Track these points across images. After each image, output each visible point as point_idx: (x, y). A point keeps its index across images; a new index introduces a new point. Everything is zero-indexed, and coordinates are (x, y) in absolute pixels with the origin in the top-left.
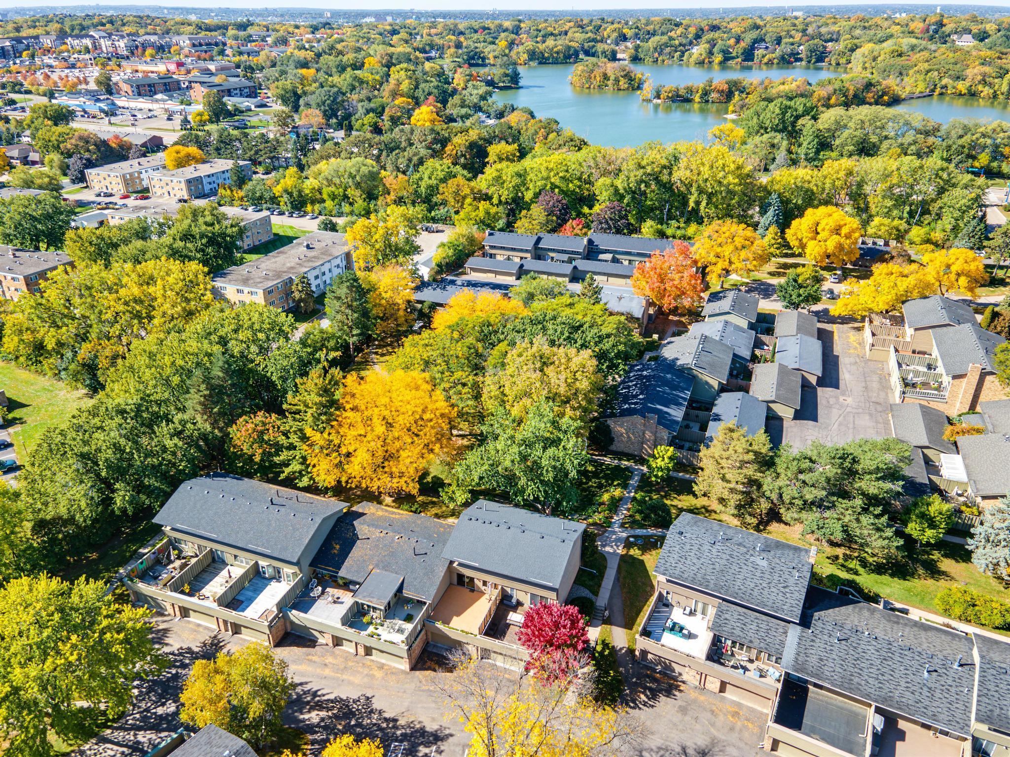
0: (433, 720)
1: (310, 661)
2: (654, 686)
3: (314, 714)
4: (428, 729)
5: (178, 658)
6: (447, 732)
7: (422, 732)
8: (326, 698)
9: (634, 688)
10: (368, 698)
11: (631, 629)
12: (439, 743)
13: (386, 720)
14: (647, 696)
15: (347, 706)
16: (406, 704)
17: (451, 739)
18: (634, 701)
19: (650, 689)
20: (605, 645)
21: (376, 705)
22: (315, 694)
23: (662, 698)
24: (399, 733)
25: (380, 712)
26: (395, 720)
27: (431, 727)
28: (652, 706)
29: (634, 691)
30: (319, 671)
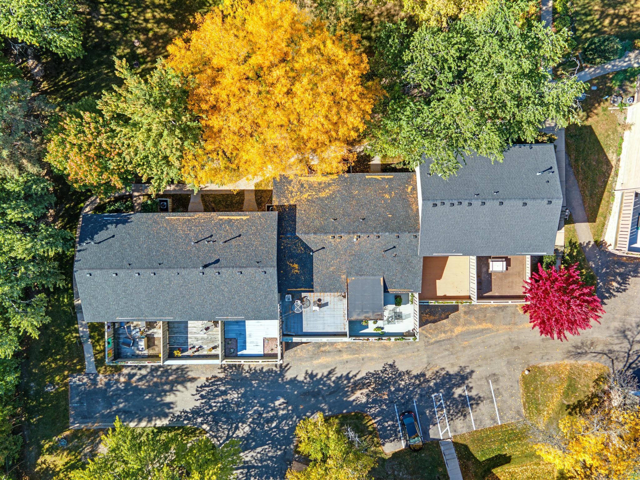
0: (453, 365)
1: (324, 352)
2: (622, 270)
3: (358, 394)
4: (451, 372)
5: (213, 388)
6: (468, 370)
7: (449, 376)
8: (358, 377)
9: (606, 278)
10: (391, 366)
11: (594, 221)
12: (466, 382)
13: (417, 377)
14: (618, 283)
15: (380, 378)
16: (425, 360)
17: (474, 375)
18: (608, 291)
19: (620, 274)
20: (572, 244)
21: (402, 368)
22: (347, 377)
23: (632, 280)
24: (432, 384)
25: (408, 373)
26: (423, 375)
27: (453, 371)
28: (624, 290)
29: (607, 282)
30: (338, 358)
